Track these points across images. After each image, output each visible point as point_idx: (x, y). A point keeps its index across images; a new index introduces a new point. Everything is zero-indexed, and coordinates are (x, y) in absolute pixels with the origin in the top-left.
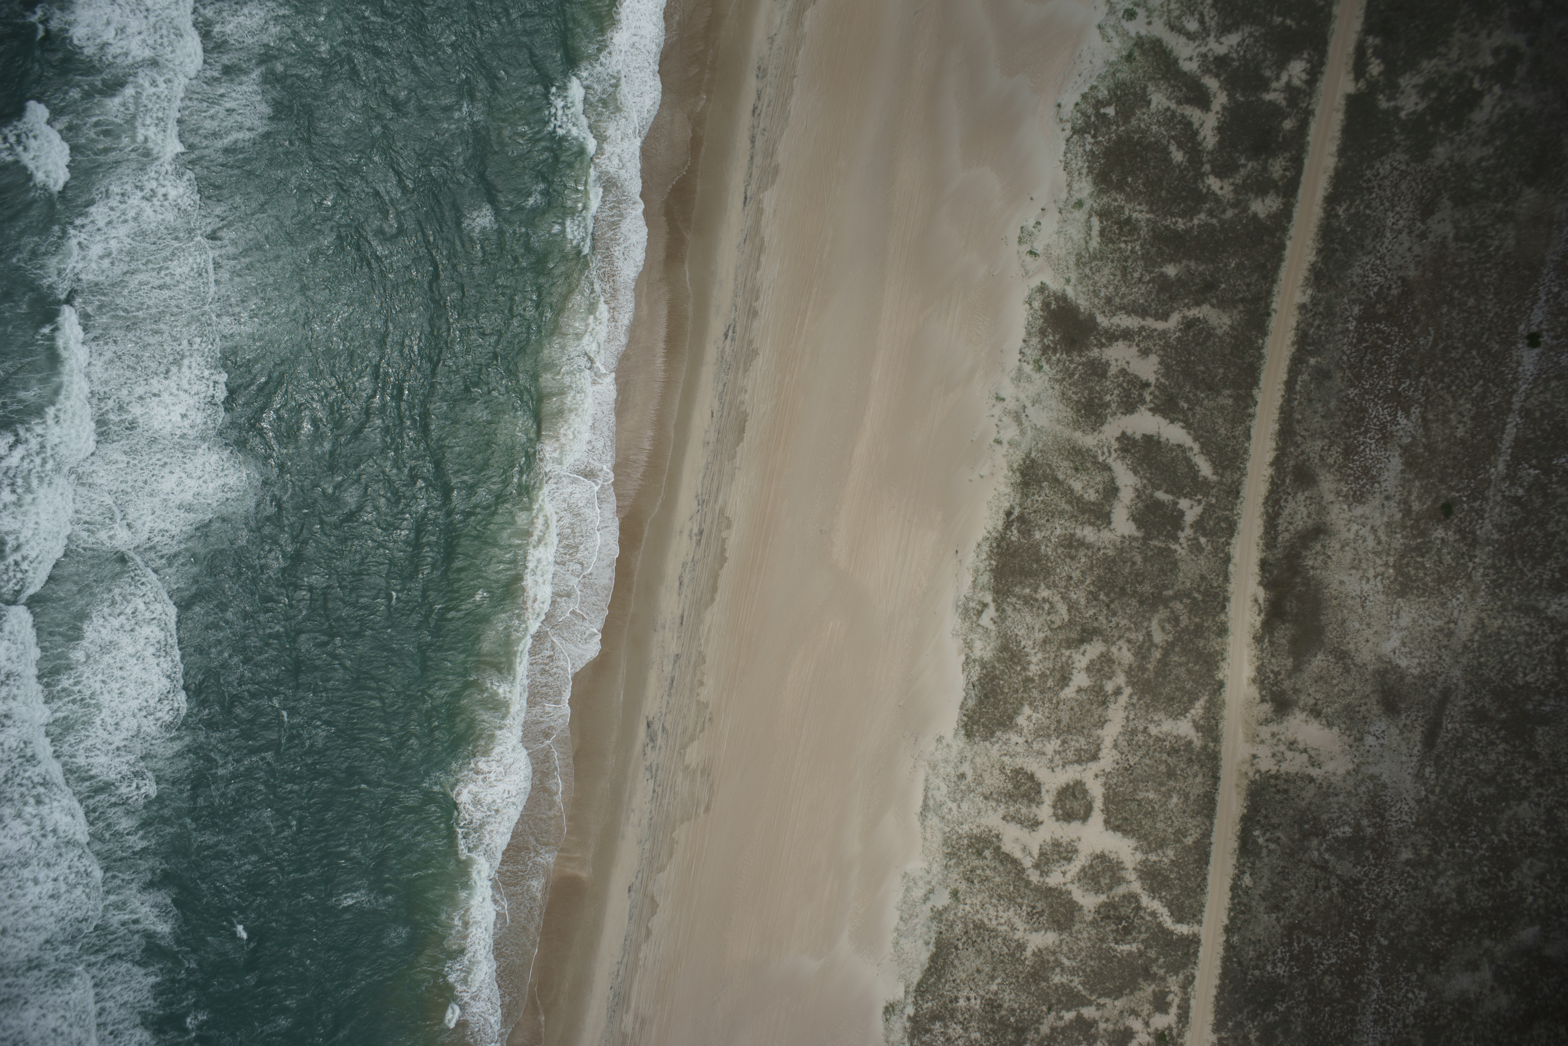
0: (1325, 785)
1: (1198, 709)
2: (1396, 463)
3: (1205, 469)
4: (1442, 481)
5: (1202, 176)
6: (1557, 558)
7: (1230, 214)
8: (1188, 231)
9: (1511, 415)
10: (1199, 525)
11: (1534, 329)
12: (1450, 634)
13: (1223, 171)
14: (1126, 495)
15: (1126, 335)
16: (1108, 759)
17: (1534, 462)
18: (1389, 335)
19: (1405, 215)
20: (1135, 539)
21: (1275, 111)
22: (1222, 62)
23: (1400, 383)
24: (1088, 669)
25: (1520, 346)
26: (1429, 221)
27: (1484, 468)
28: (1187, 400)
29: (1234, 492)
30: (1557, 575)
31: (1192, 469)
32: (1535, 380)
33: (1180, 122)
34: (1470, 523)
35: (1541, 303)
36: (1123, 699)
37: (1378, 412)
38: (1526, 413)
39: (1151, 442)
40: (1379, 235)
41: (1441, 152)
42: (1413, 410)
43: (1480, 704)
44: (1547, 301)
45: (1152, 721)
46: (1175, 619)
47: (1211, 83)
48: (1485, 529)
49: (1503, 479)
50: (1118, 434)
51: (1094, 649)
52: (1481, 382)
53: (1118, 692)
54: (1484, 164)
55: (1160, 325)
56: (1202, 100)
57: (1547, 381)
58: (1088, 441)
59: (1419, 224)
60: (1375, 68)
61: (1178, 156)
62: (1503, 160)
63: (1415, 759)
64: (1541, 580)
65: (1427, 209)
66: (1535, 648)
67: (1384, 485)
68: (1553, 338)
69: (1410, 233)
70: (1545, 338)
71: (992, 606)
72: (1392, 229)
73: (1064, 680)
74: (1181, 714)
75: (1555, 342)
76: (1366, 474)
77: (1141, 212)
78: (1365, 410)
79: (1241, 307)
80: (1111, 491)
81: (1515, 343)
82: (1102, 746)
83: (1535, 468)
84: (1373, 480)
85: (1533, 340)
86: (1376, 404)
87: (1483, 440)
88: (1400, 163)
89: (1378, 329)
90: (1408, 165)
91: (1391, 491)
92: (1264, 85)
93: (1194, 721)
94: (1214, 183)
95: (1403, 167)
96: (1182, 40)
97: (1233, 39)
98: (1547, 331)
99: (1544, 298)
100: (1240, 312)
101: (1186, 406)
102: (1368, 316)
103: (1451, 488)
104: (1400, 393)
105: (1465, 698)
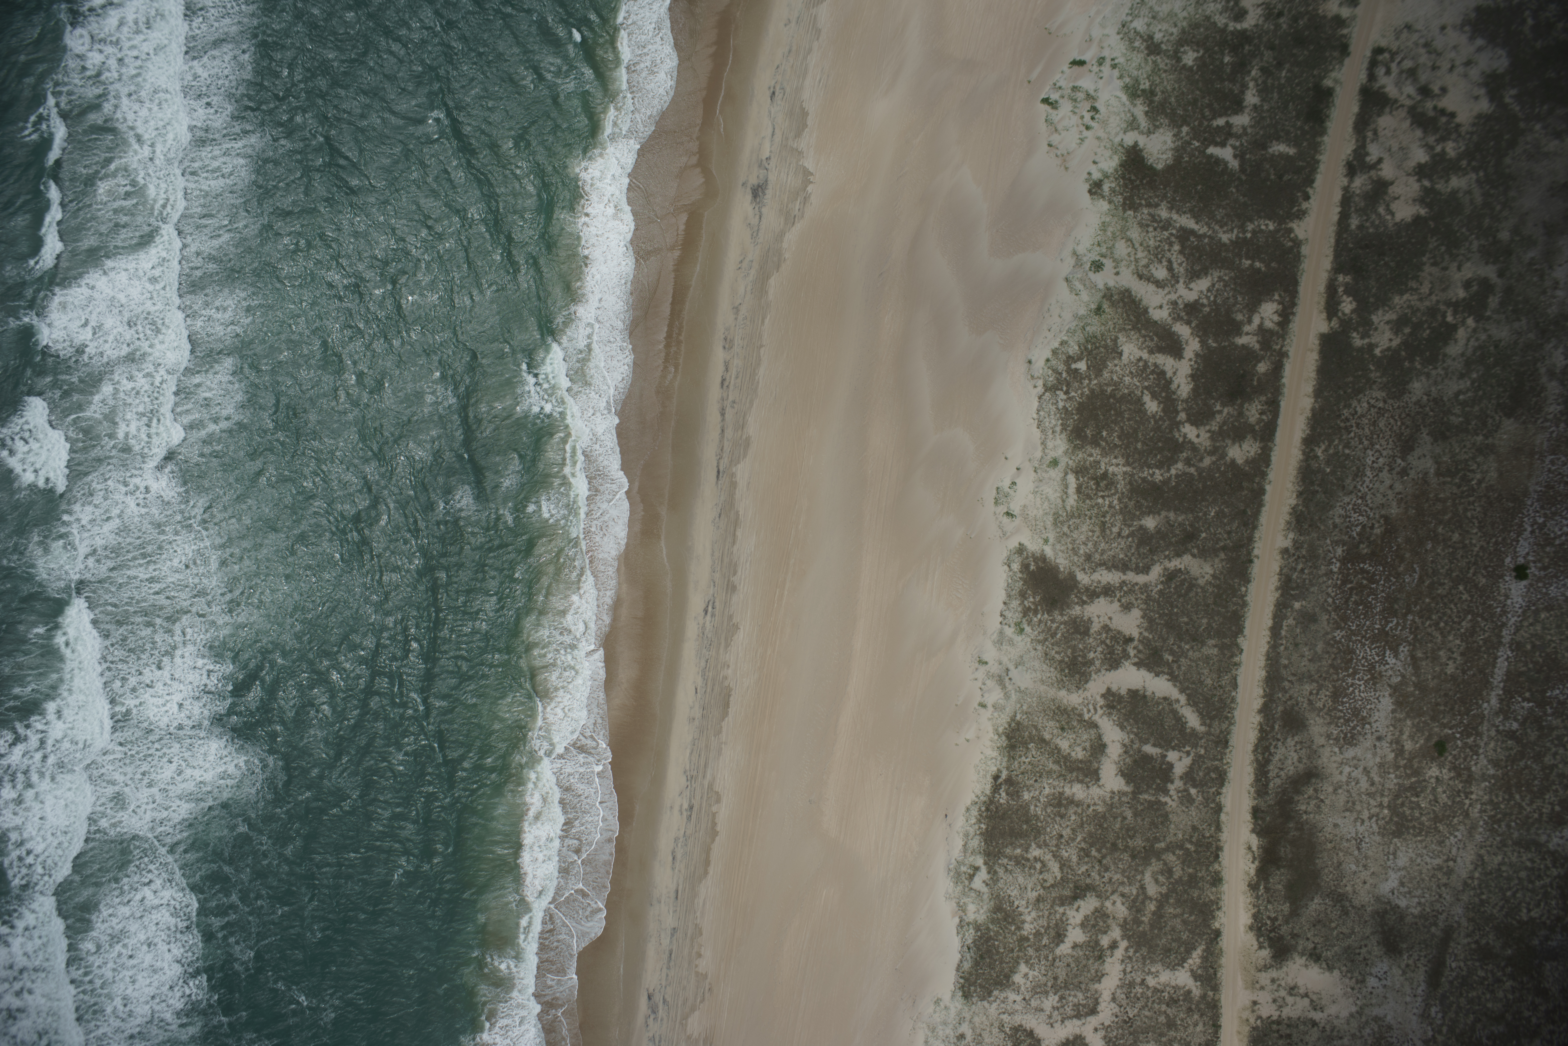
0: (1328, 1028)
1: (1195, 958)
2: (1386, 703)
3: (1193, 720)
4: (1433, 719)
5: (1178, 425)
6: (1556, 791)
7: (1207, 461)
8: (1166, 482)
9: (1502, 649)
10: (1188, 777)
11: (1521, 560)
12: (1450, 872)
13: (1198, 419)
14: (1114, 751)
15: (1107, 591)
16: (1107, 1013)
17: (1527, 695)
18: (1374, 574)
19: (1385, 453)
20: (1125, 794)
21: (1249, 356)
22: (1192, 308)
23: (1387, 623)
24: (1083, 925)
25: (1507, 578)
26: (1410, 458)
27: (1477, 703)
28: (1172, 652)
29: (1222, 742)
30: (1557, 808)
31: (1180, 721)
32: (1524, 612)
33: (1153, 372)
34: (1465, 760)
35: (1527, 534)
36: (1119, 953)
37: (1366, 652)
38: (1516, 646)
39: (1137, 697)
40: (1359, 474)
41: (1417, 387)
42: (1401, 648)
43: (1484, 942)
44: (1532, 532)
45: (1149, 973)
46: (1168, 871)
47: (1183, 330)
48: (1480, 765)
49: (1497, 714)
50: (1103, 691)
51: (1088, 905)
52: (1470, 617)
53: (1114, 946)
54: (1461, 397)
55: (1141, 579)
56: (1174, 348)
57: (1537, 612)
58: (1073, 699)
59: (1399, 461)
60: (1347, 306)
61: (1152, 406)
62: (1480, 393)
63: (1419, 999)
64: (1541, 814)
65: (1407, 446)
66: (1537, 883)
67: (1374, 725)
68: (1540, 569)
69: (1391, 470)
70: (1533, 570)
71: (984, 869)
72: (1372, 468)
73: (1059, 937)
74: (1178, 965)
75: (1542, 573)
76: (1357, 716)
77: (1118, 465)
78: (1353, 652)
79: (1222, 555)
80: (1099, 748)
81: (1502, 576)
82: (1100, 1000)
83: (1529, 701)
84: (1364, 721)
85: (1521, 572)
86: (1364, 645)
87: (1474, 675)
88: (1377, 400)
89: (1362, 569)
90: (1385, 402)
91: (1383, 731)
92: (1236, 329)
93: (1192, 971)
94: (1190, 431)
95: (1381, 405)
96: (1152, 287)
97: (1203, 284)
98: (1534, 562)
99: (1529, 529)
100: (1222, 560)
101: (1170, 658)
102: (1352, 557)
103: (1444, 726)
104: (1387, 633)
105: (1468, 936)
